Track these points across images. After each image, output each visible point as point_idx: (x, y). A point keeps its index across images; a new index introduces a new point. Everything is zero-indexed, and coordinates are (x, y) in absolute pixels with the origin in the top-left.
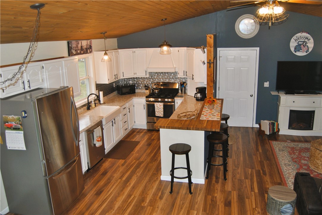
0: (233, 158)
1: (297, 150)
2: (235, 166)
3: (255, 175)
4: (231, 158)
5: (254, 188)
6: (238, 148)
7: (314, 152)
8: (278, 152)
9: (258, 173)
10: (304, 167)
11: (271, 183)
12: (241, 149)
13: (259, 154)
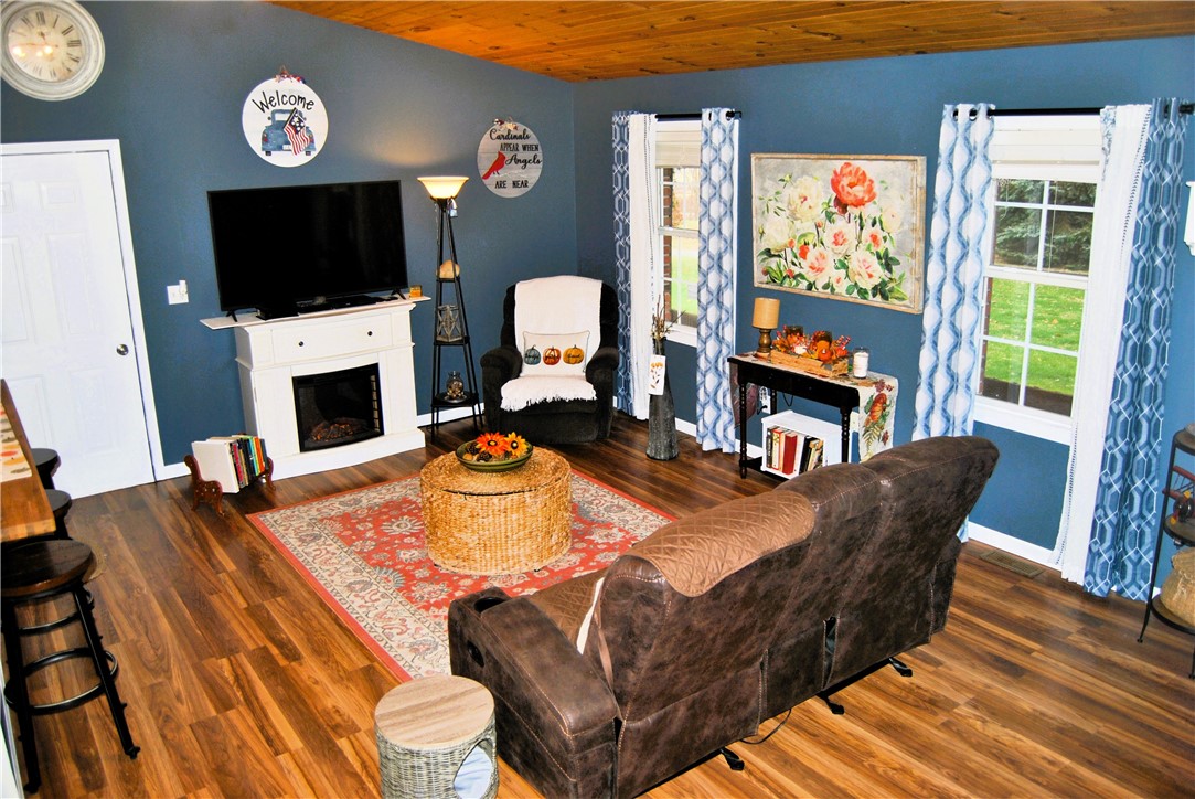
0: (124, 640)
1: (364, 520)
2: (151, 670)
3: (254, 675)
4: (114, 638)
5: (277, 733)
6: (129, 587)
7: (442, 506)
8: (300, 549)
9: (263, 660)
10: (419, 574)
11: (334, 681)
12: (143, 584)
13: (230, 583)
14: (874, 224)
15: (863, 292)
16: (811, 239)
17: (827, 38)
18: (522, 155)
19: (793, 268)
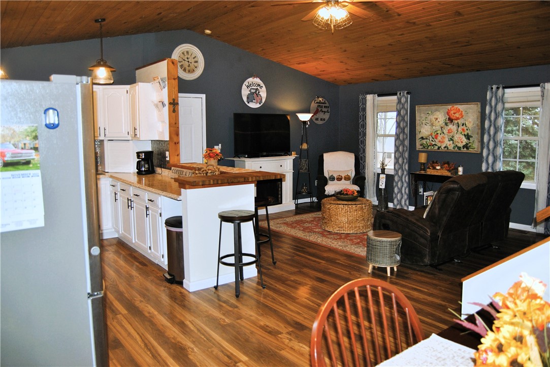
14: (463, 125)
15: (459, 148)
16: (439, 132)
17: (449, 66)
18: (324, 109)
19: (432, 142)
